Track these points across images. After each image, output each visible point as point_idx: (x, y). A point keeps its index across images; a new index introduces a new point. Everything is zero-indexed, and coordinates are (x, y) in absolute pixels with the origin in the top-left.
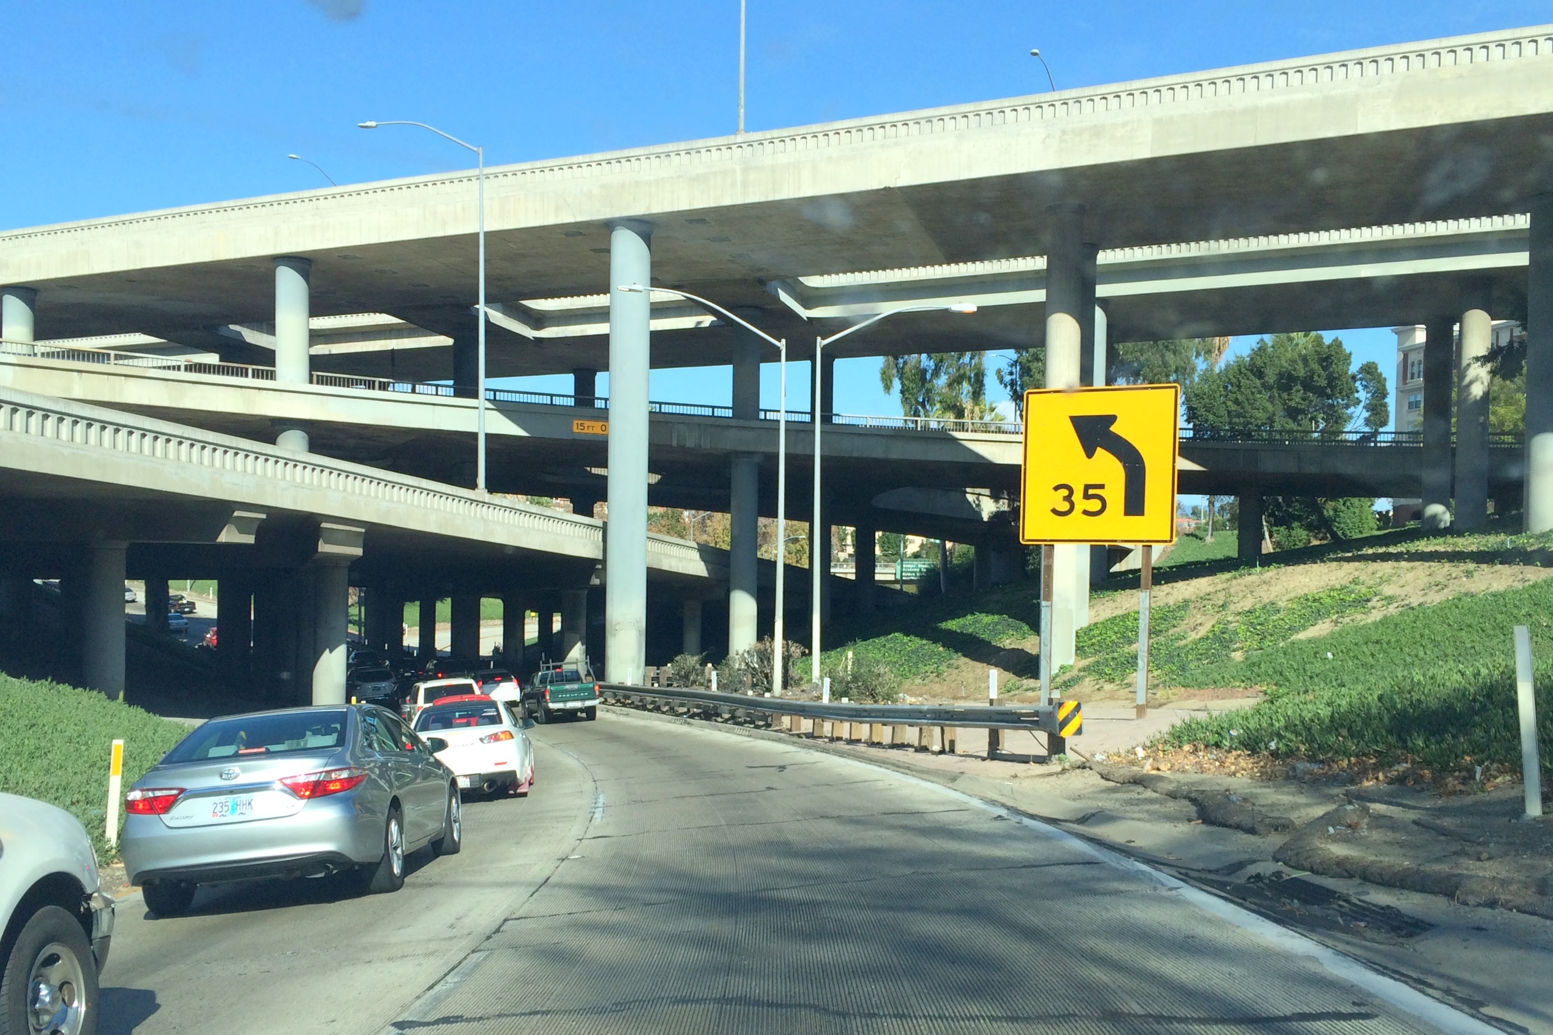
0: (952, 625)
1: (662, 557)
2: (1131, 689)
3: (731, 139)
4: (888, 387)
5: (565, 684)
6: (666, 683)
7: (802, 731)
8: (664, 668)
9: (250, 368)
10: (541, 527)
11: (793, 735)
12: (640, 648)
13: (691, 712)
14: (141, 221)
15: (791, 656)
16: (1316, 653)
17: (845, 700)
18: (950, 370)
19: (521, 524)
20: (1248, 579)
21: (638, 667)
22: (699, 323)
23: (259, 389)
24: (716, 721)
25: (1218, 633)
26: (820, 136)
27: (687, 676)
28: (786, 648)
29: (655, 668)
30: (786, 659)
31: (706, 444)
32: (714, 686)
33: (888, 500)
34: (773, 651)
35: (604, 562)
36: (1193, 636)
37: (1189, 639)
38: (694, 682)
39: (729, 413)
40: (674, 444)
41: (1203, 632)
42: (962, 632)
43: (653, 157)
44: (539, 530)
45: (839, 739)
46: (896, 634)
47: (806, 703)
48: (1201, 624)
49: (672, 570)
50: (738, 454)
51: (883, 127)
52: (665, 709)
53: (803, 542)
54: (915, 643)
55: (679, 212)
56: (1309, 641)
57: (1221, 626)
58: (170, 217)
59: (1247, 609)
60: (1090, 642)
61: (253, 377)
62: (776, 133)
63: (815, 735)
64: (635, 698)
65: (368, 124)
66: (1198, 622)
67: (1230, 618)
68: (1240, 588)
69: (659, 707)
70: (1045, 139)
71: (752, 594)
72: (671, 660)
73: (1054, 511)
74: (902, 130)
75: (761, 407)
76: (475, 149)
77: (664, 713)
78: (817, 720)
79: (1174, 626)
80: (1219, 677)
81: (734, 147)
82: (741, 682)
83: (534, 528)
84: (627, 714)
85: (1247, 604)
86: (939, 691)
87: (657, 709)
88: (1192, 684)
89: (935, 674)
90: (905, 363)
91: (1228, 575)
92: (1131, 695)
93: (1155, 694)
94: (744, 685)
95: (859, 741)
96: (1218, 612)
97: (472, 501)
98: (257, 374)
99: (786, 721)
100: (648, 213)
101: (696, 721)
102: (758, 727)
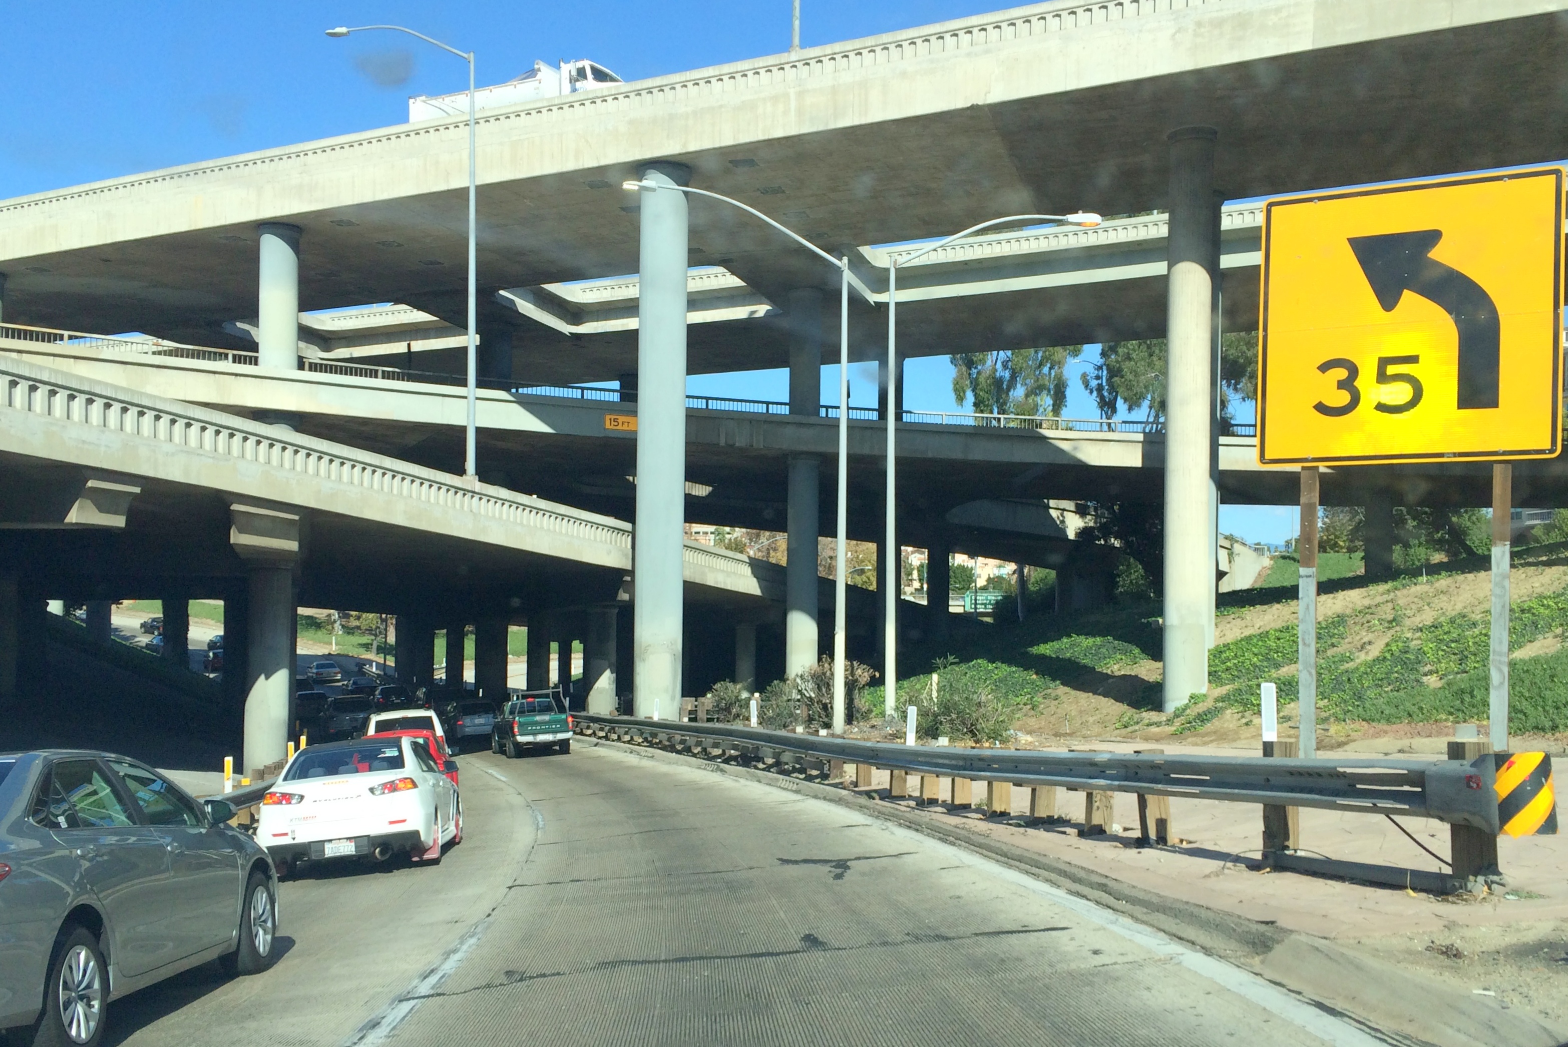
0: (1045, 649)
1: (707, 570)
2: (1290, 724)
3: (783, 58)
4: (960, 399)
5: (535, 716)
6: (705, 717)
7: (874, 787)
8: (702, 699)
9: (231, 353)
10: (551, 527)
11: (860, 793)
12: (675, 677)
13: (727, 755)
14: (113, 189)
15: (856, 681)
16: (1552, 677)
17: (943, 741)
18: (1028, 381)
19: (525, 522)
20: (1415, 590)
21: (673, 698)
22: (753, 312)
23: (236, 375)
24: (756, 768)
25: (1397, 654)
26: (892, 47)
27: (728, 709)
28: (850, 670)
29: (694, 699)
30: (851, 686)
31: (759, 443)
32: (754, 720)
33: (961, 515)
34: (832, 674)
35: (632, 573)
36: (1362, 657)
37: (1358, 661)
38: (737, 716)
39: (785, 410)
40: (722, 443)
41: (1375, 652)
42: (1058, 657)
43: (690, 84)
44: (549, 530)
45: (933, 802)
46: (979, 661)
47: (879, 745)
48: (1370, 643)
49: (719, 586)
50: (797, 455)
51: (970, 32)
52: (697, 750)
53: (869, 574)
54: (1002, 670)
55: (721, 148)
56: (1536, 660)
57: (1400, 644)
58: (144, 182)
59: (1428, 623)
60: (1224, 667)
61: (234, 362)
62: (838, 47)
63: (894, 793)
64: (662, 736)
65: (338, 30)
66: (1366, 640)
67: (1409, 635)
68: (1410, 599)
69: (690, 748)
70: (1175, 33)
71: (812, 617)
72: (710, 689)
73: (1321, 408)
74: (993, 33)
75: (821, 404)
76: (465, 55)
77: (694, 755)
78: (896, 772)
79: (1333, 645)
80: (1415, 709)
81: (787, 67)
82: (791, 715)
83: (542, 528)
84: (652, 757)
85: (1427, 617)
86: (1037, 726)
87: (687, 751)
88: (1378, 717)
89: (1029, 707)
90: (979, 373)
91: (1390, 585)
92: (1292, 732)
93: (1327, 730)
94: (796, 720)
95: (966, 807)
96: (1389, 628)
97: (457, 489)
98: (237, 359)
99: (850, 770)
100: (684, 151)
101: (732, 768)
102: (810, 778)
